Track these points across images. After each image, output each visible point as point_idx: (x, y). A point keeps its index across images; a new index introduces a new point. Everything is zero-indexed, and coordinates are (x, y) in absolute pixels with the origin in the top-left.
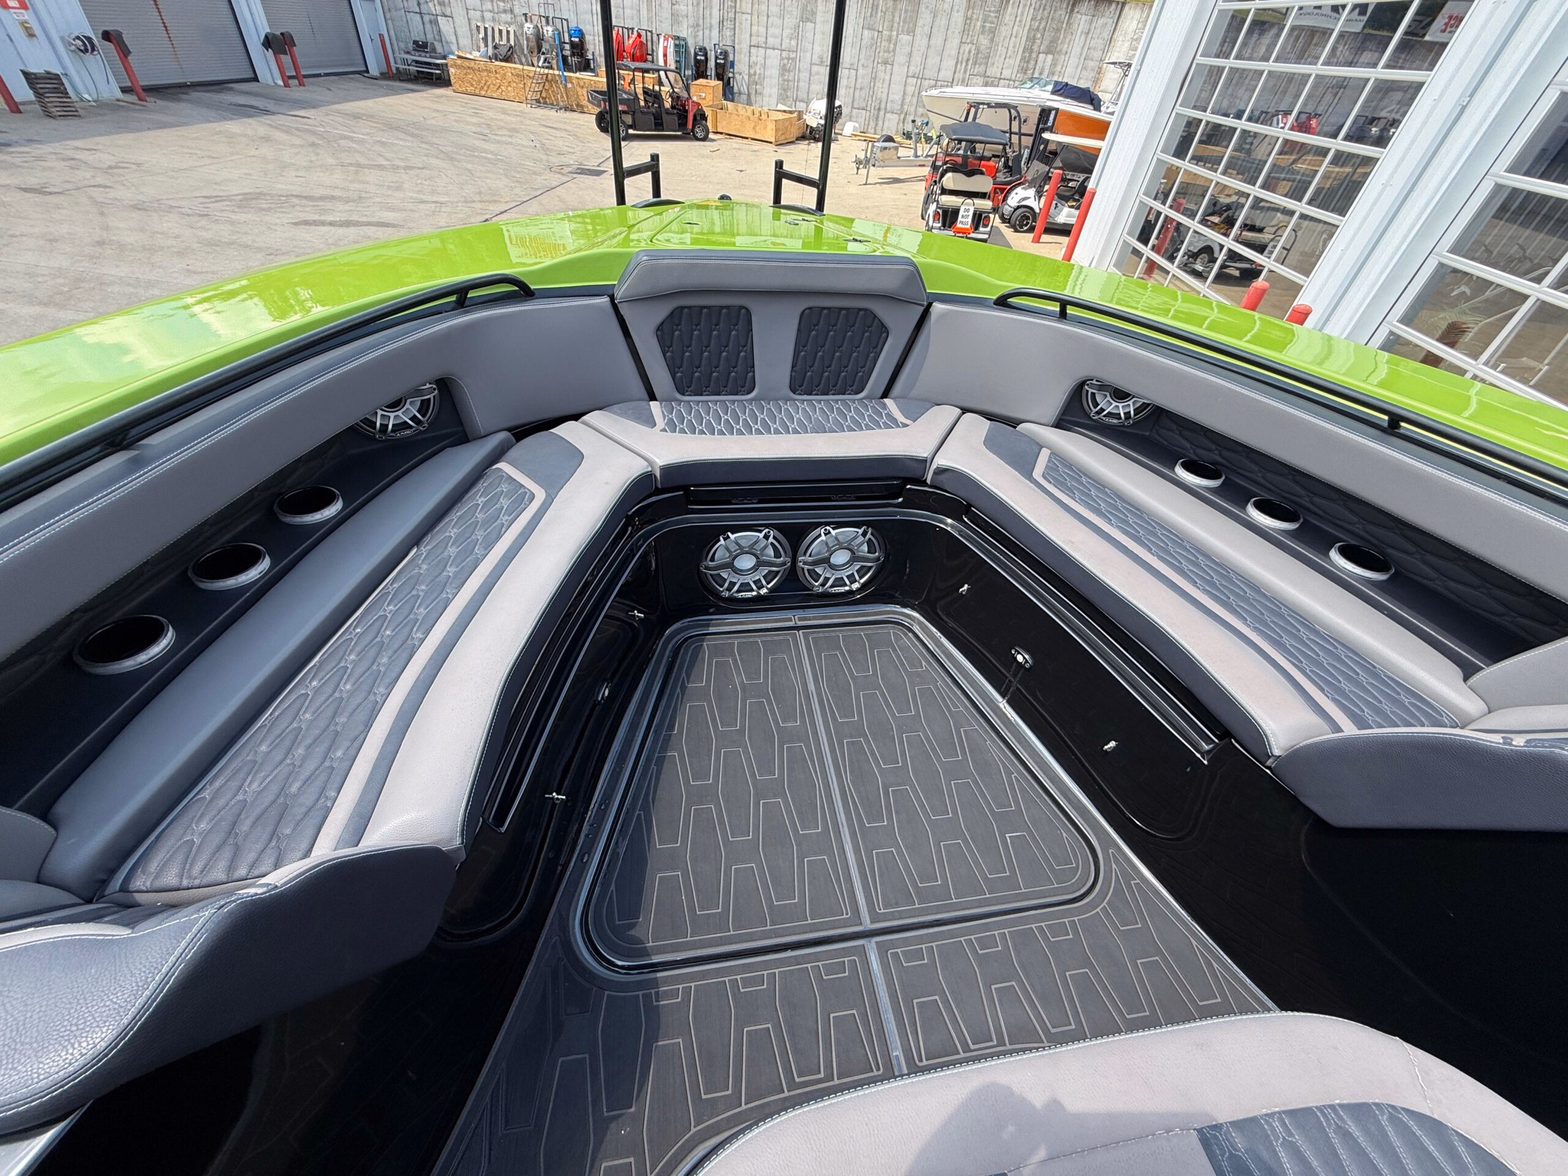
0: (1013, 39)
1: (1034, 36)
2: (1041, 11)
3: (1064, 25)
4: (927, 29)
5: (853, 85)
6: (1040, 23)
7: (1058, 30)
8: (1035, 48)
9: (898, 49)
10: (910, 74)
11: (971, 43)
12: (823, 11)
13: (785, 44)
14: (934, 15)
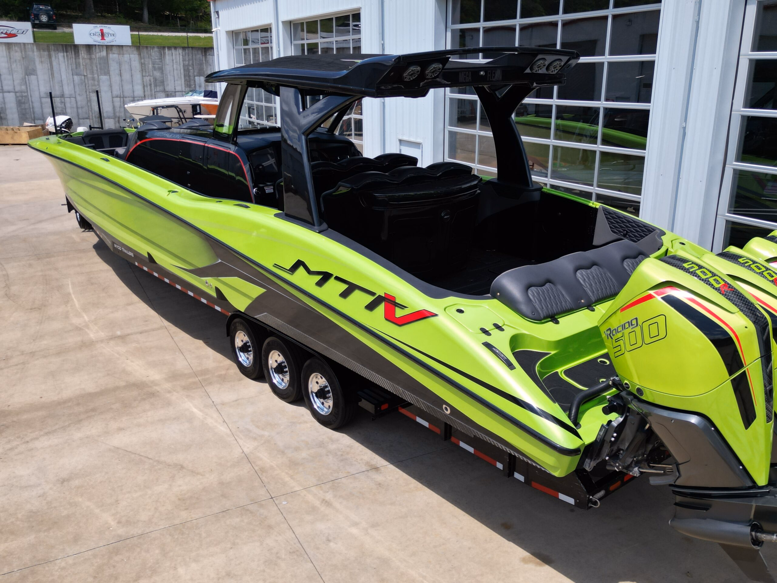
0: (175, 71)
1: (188, 69)
2: (187, 56)
3: (204, 62)
4: (117, 72)
5: (75, 105)
6: (189, 62)
7: (201, 64)
8: (191, 74)
9: (101, 84)
10: (114, 96)
11: (149, 75)
12: (41, 68)
13: (18, 88)
14: (120, 64)
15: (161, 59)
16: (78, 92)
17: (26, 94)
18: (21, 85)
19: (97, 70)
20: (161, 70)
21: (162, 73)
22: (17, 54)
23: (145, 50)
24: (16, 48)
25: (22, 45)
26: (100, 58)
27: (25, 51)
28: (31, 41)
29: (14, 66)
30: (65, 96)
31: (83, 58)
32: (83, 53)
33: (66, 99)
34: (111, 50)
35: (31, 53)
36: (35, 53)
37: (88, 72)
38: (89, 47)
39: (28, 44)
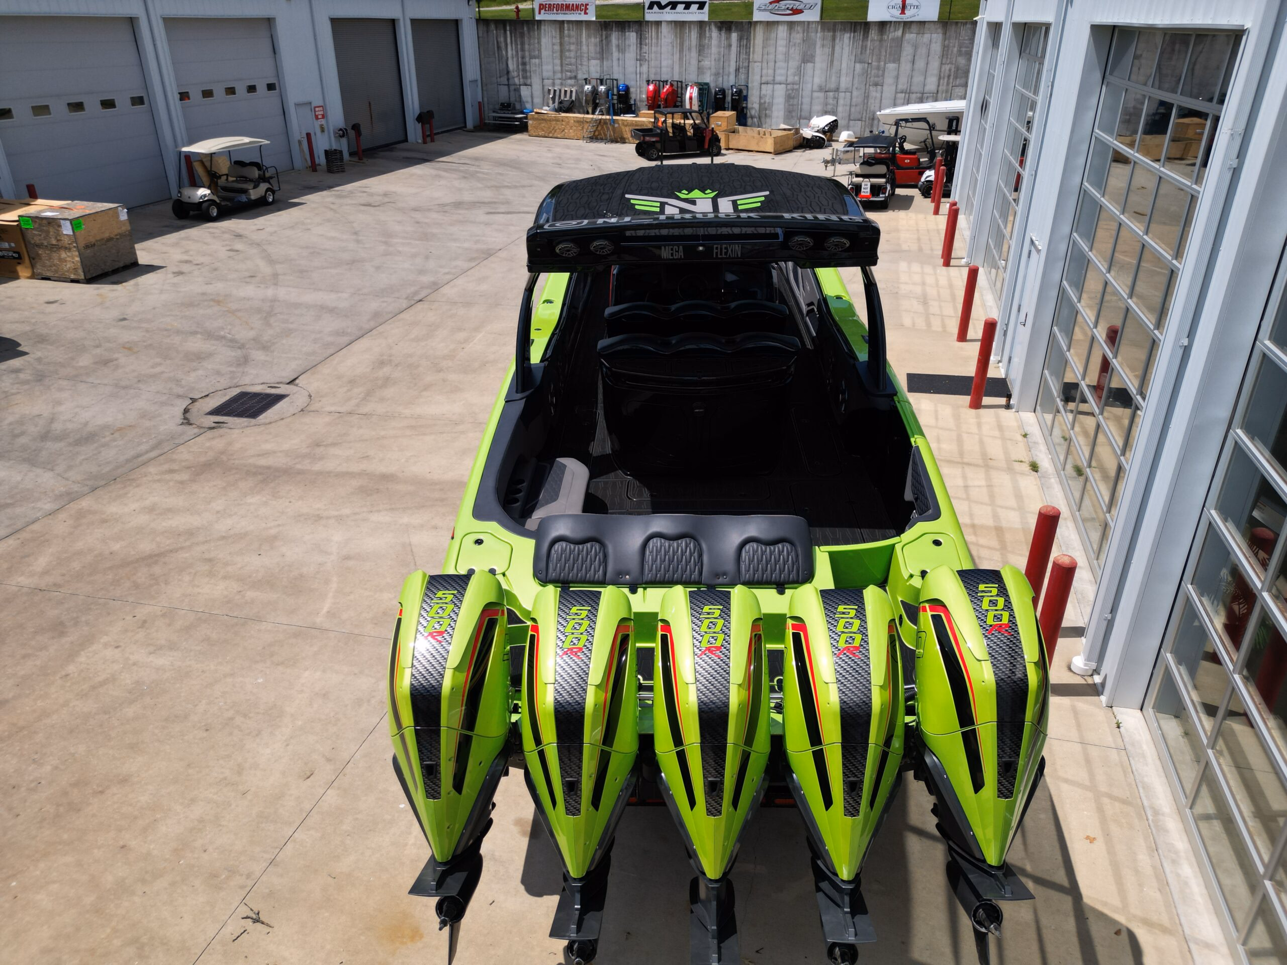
4: (910, 58)
9: (886, 74)
11: (951, 63)
12: (820, 54)
13: (790, 79)
14: (916, 47)
18: (795, 75)
19: (885, 56)
20: (968, 54)
21: (968, 60)
22: (798, 35)
24: (799, 28)
25: (806, 23)
26: (893, 39)
28: (818, 19)
29: (792, 51)
31: (873, 40)
32: (873, 34)
33: (840, 94)
34: (910, 28)
36: (819, 35)
37: (874, 58)
38: (883, 25)
39: (813, 22)
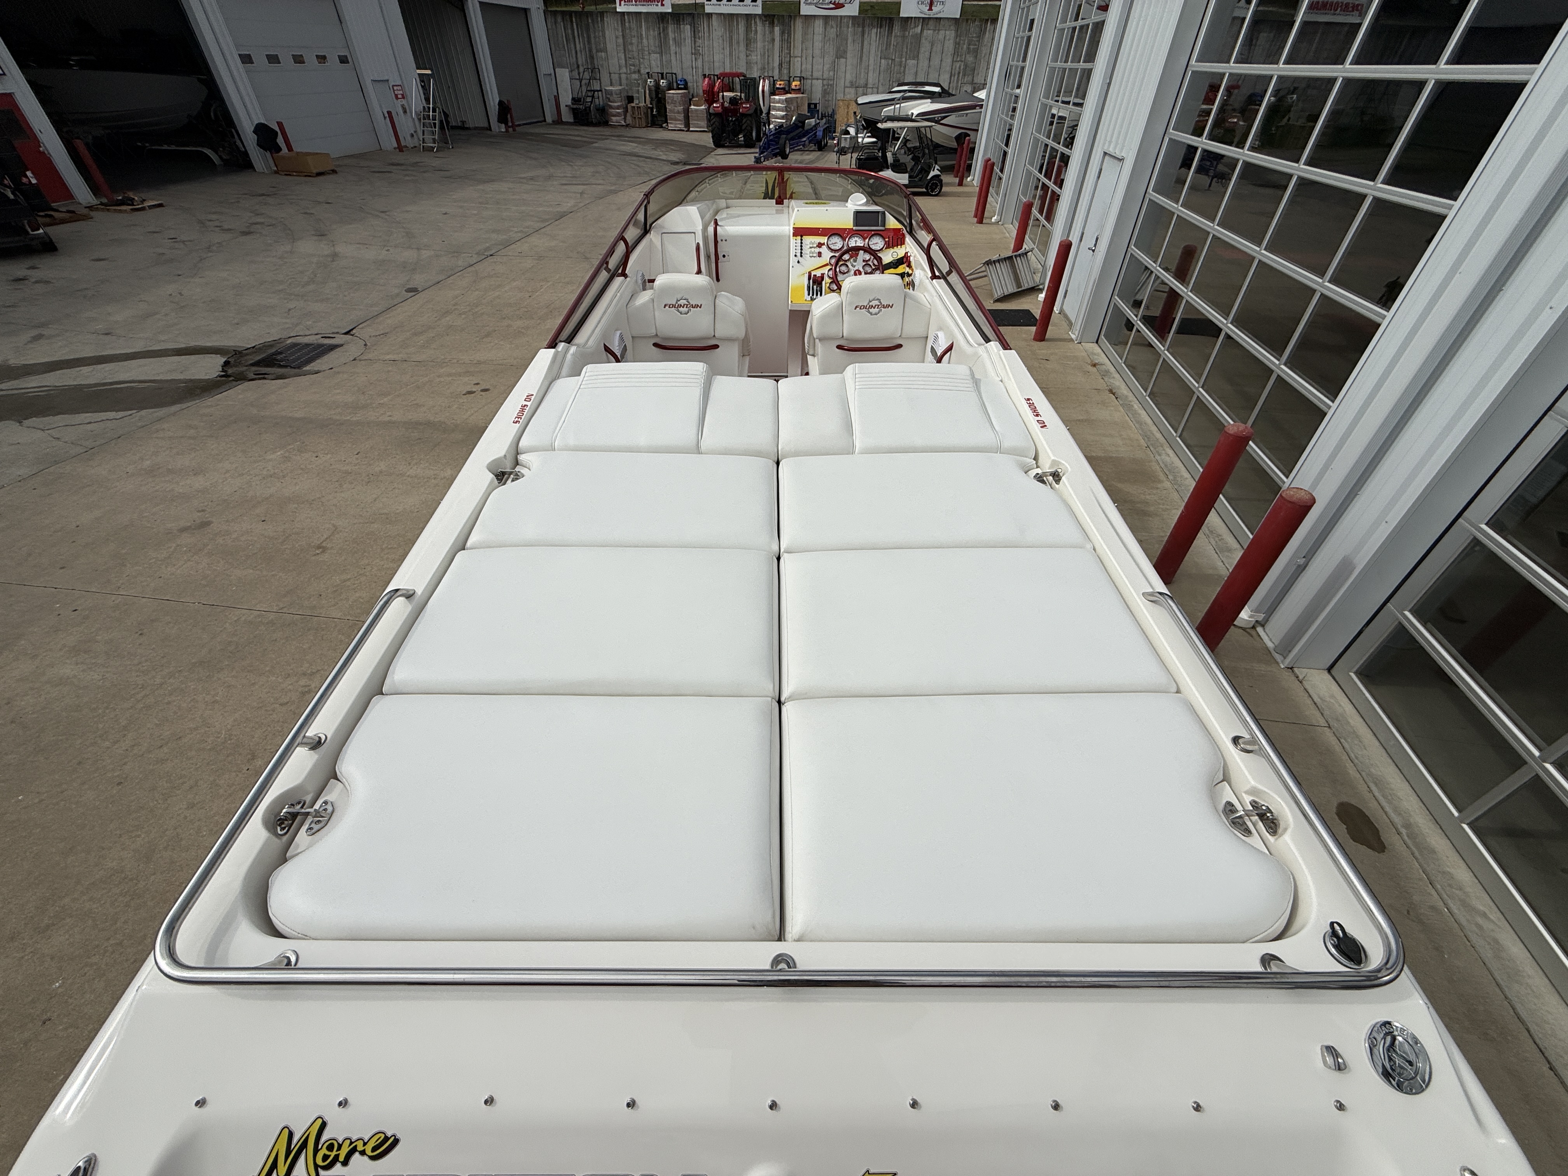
4: (927, 54)
12: (852, 49)
15: (979, 37)
16: (882, 81)
17: (831, 82)
18: (829, 71)
19: (906, 52)
20: (976, 53)
21: (976, 57)
22: (832, 30)
23: (964, 23)
24: (833, 23)
25: (839, 18)
26: (913, 35)
27: (841, 27)
28: (856, 13)
29: (827, 46)
30: (869, 86)
31: (896, 36)
32: (897, 30)
33: (868, 90)
34: (927, 24)
35: (845, 29)
36: (850, 30)
37: (897, 54)
39: (845, 16)
